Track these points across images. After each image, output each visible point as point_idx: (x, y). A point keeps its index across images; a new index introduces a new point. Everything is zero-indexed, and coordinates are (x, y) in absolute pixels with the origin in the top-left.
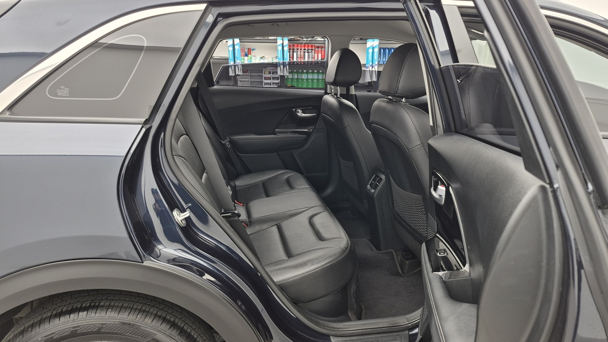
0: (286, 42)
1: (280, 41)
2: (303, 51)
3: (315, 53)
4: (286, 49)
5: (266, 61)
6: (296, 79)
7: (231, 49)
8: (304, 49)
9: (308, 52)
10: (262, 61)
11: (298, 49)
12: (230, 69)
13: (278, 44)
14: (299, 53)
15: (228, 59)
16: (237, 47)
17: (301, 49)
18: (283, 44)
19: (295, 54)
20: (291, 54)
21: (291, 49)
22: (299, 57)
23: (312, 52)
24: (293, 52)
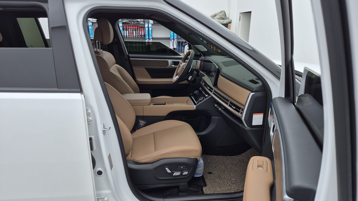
0: (121, 24)
2: (132, 30)
3: (140, 31)
11: (129, 29)
19: (127, 31)
20: (125, 31)
21: (124, 29)
22: (130, 33)
23: (138, 30)
24: (126, 30)
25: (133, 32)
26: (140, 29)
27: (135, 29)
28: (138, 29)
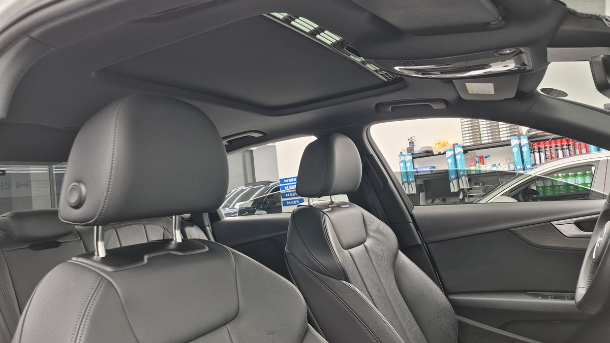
0: (525, 141)
1: (514, 142)
2: (553, 148)
3: (575, 149)
4: (525, 149)
5: (501, 169)
6: (550, 186)
7: (450, 161)
8: (556, 146)
9: (562, 149)
10: (495, 169)
11: (545, 148)
12: (451, 184)
13: (512, 146)
14: (548, 153)
15: (447, 172)
16: (458, 157)
17: (551, 147)
18: (520, 144)
19: (542, 154)
20: (537, 155)
21: (534, 149)
22: (549, 157)
23: (569, 148)
24: (539, 152)
25: (557, 154)
26: (574, 145)
27: (562, 146)
28: (569, 145)
